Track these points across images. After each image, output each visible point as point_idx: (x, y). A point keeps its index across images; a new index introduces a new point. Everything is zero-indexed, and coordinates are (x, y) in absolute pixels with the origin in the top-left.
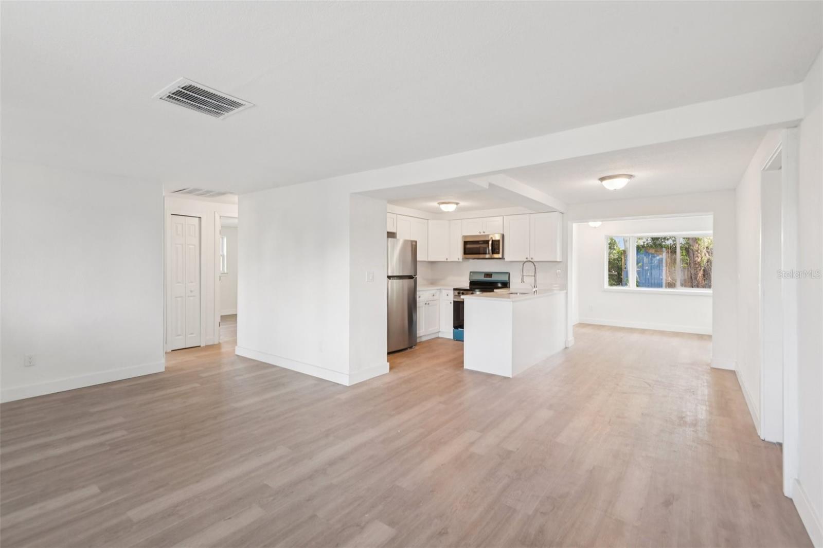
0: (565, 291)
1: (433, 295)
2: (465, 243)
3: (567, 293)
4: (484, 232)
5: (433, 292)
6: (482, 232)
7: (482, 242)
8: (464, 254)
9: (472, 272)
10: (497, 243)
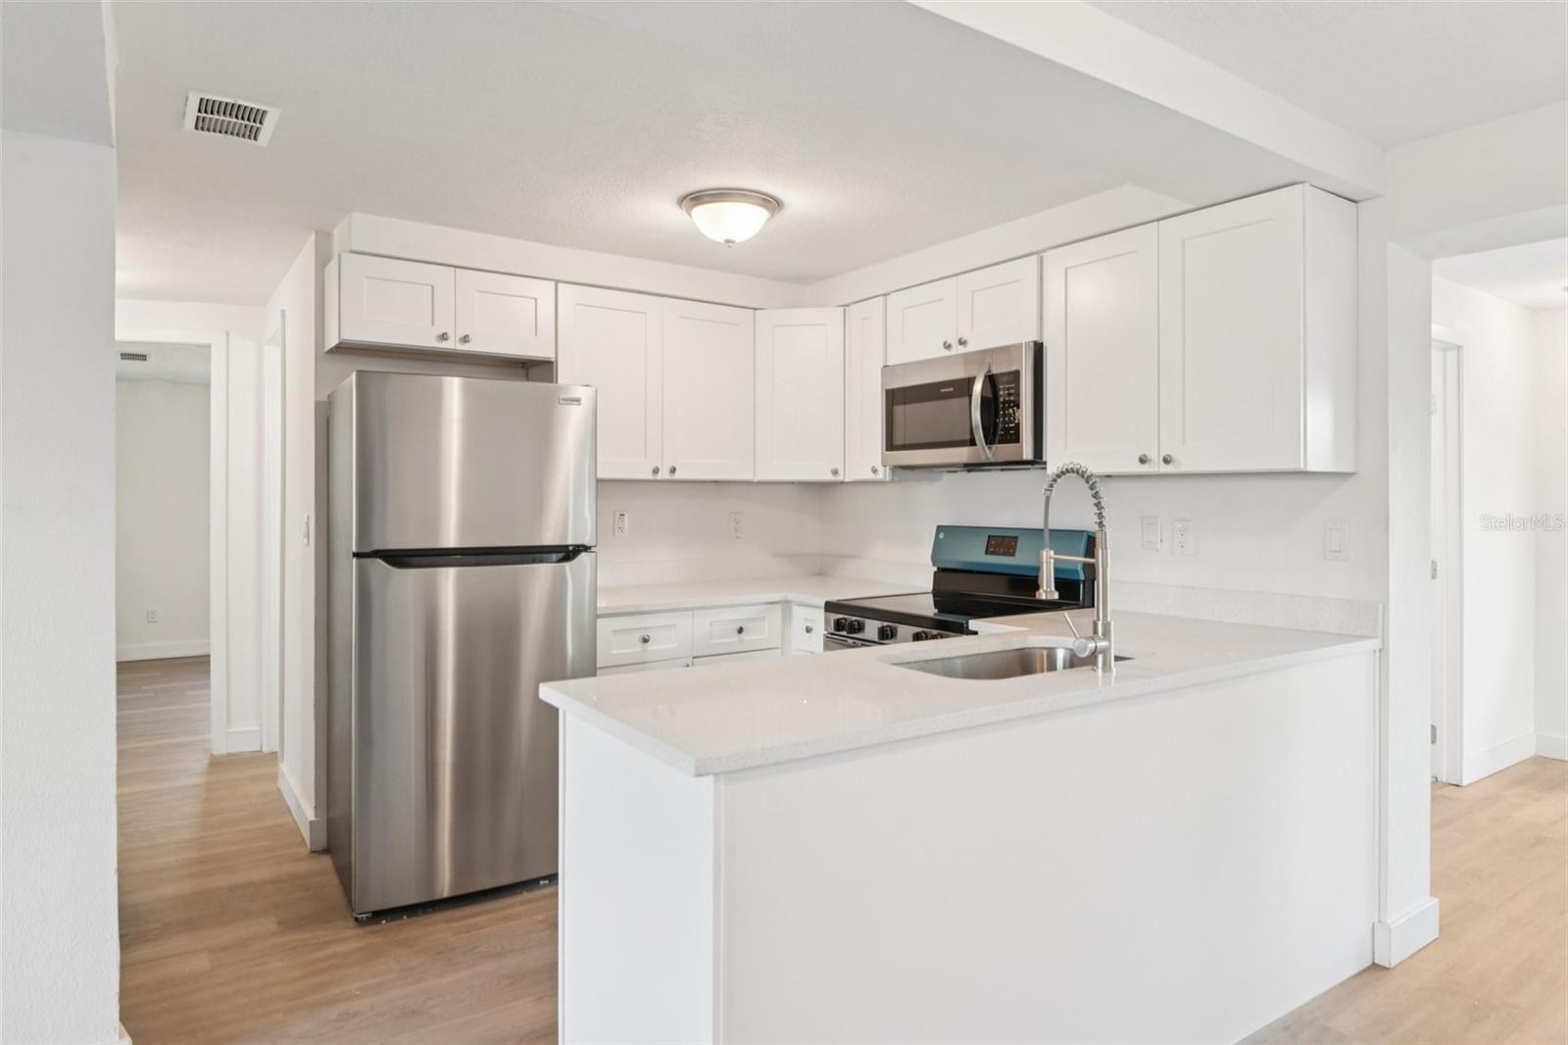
0: (1375, 644)
1: (740, 631)
2: (895, 398)
3: (1383, 651)
4: (962, 342)
5: (737, 616)
6: (954, 341)
7: (951, 389)
8: (887, 450)
9: (943, 526)
10: (1012, 388)
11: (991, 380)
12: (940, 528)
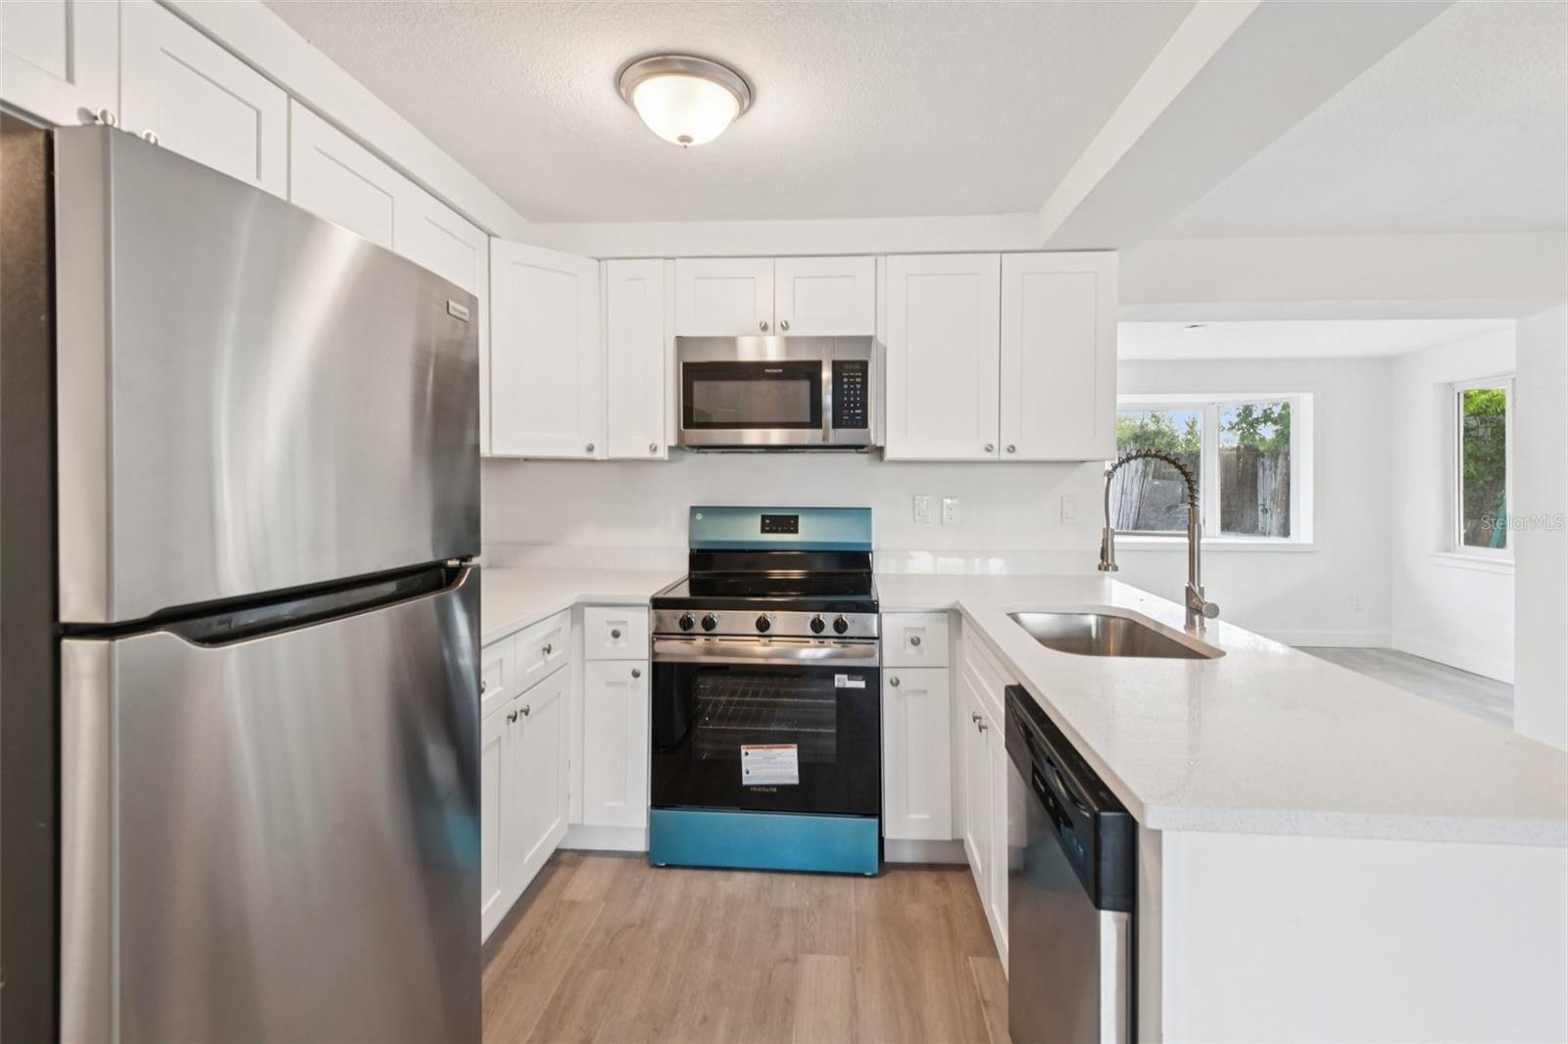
1: (549, 649)
4: (785, 325)
6: (771, 323)
7: (780, 371)
8: (686, 426)
9: (696, 507)
10: (858, 377)
11: (838, 367)
12: (694, 510)
